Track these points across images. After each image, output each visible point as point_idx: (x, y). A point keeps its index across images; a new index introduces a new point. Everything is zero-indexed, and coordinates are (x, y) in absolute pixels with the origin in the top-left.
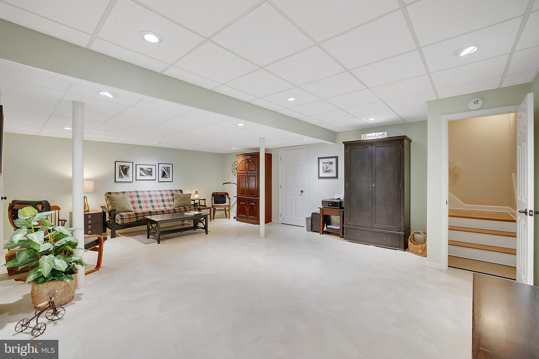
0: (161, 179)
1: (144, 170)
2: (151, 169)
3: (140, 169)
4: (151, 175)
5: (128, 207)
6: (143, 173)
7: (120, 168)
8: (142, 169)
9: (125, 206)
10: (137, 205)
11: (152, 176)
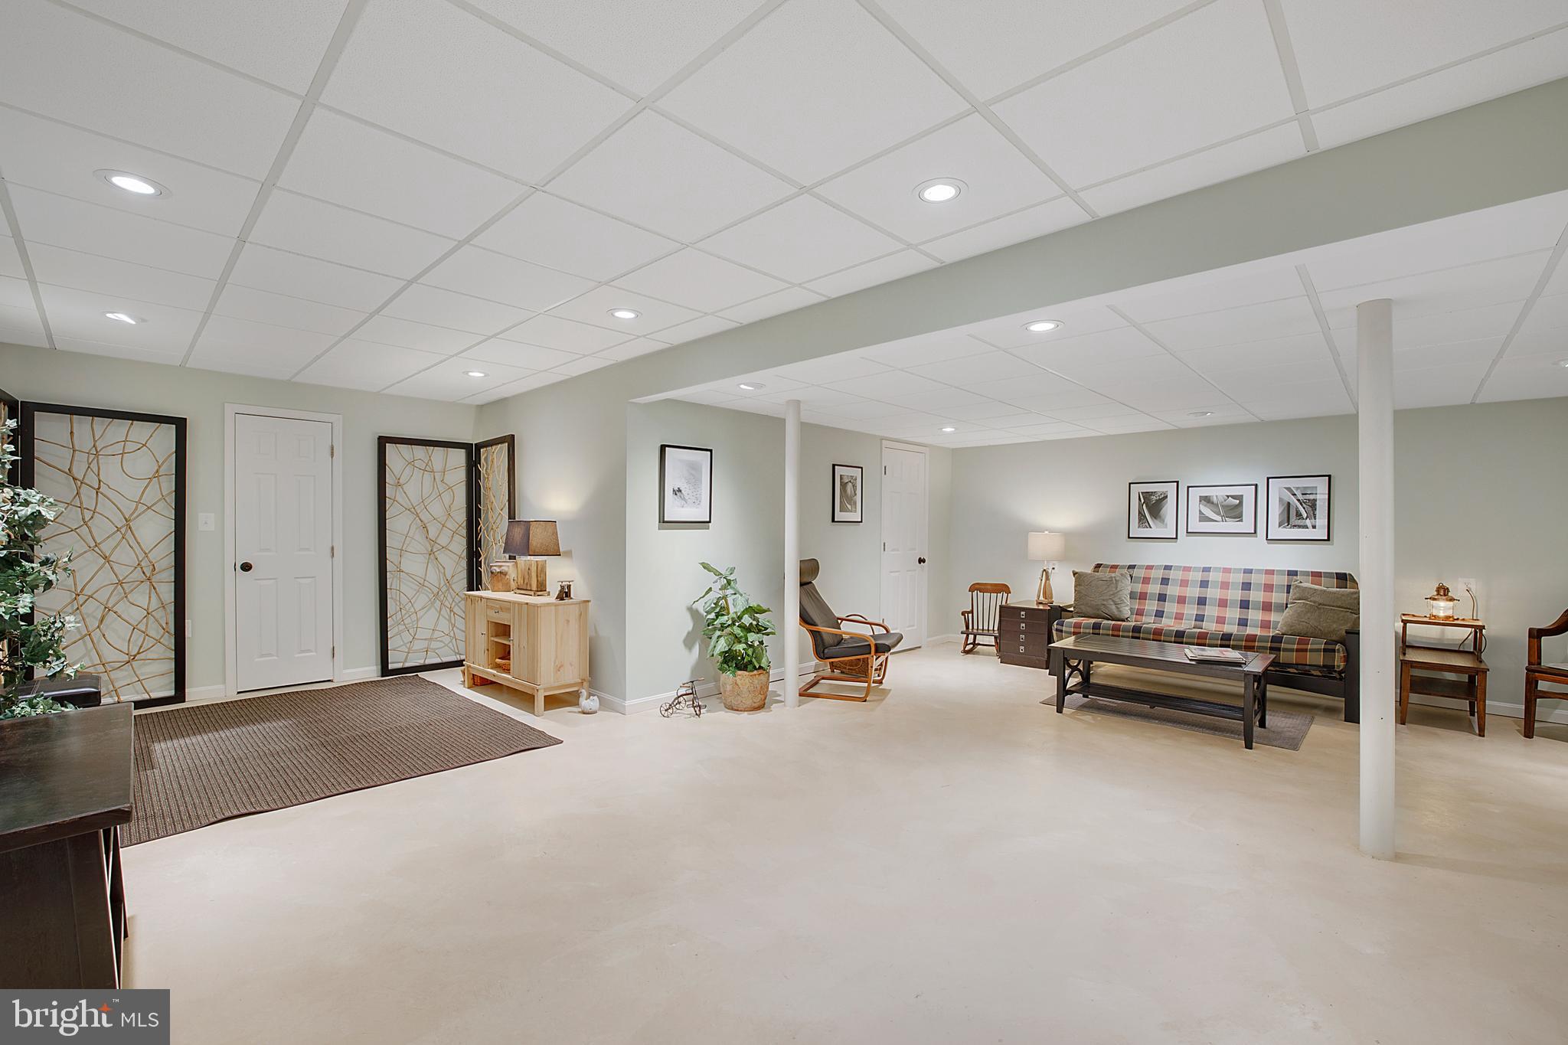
0: (1276, 532)
1: (1213, 503)
2: (1240, 498)
3: (1200, 501)
4: (1239, 517)
5: (1114, 607)
6: (1208, 512)
7: (1143, 501)
8: (1206, 500)
9: (1105, 603)
10: (1151, 606)
11: (1241, 521)
